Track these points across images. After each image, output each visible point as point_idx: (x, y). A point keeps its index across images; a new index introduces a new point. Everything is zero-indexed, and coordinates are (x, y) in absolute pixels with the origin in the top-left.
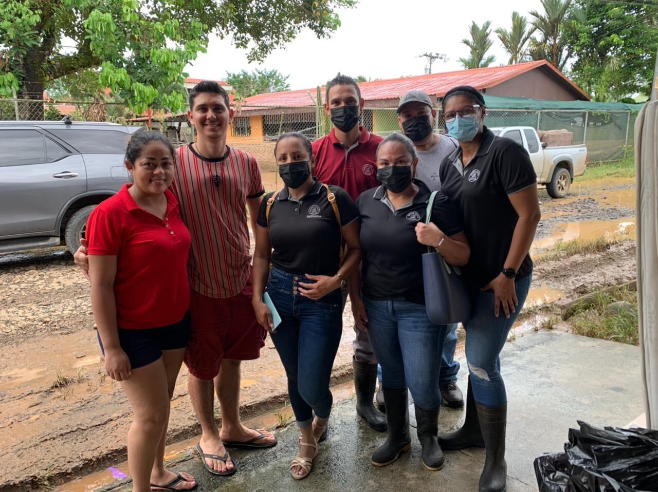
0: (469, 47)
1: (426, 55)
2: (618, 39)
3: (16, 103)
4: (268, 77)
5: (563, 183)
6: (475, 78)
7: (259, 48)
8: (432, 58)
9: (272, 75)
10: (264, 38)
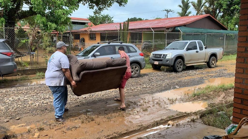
0: (181, 8)
1: (166, 10)
2: (238, 7)
3: (4, 29)
4: (105, 17)
5: (213, 62)
6: (182, 20)
7: (98, 9)
8: (168, 11)
9: (107, 16)
10: (100, 6)
